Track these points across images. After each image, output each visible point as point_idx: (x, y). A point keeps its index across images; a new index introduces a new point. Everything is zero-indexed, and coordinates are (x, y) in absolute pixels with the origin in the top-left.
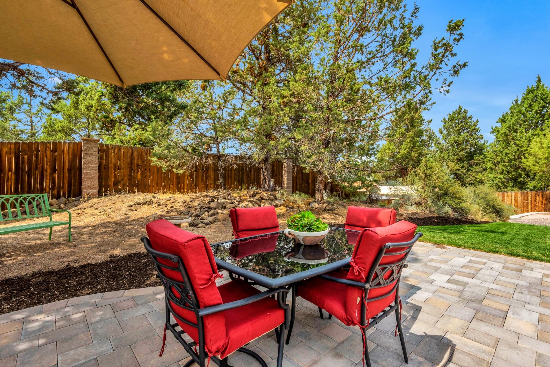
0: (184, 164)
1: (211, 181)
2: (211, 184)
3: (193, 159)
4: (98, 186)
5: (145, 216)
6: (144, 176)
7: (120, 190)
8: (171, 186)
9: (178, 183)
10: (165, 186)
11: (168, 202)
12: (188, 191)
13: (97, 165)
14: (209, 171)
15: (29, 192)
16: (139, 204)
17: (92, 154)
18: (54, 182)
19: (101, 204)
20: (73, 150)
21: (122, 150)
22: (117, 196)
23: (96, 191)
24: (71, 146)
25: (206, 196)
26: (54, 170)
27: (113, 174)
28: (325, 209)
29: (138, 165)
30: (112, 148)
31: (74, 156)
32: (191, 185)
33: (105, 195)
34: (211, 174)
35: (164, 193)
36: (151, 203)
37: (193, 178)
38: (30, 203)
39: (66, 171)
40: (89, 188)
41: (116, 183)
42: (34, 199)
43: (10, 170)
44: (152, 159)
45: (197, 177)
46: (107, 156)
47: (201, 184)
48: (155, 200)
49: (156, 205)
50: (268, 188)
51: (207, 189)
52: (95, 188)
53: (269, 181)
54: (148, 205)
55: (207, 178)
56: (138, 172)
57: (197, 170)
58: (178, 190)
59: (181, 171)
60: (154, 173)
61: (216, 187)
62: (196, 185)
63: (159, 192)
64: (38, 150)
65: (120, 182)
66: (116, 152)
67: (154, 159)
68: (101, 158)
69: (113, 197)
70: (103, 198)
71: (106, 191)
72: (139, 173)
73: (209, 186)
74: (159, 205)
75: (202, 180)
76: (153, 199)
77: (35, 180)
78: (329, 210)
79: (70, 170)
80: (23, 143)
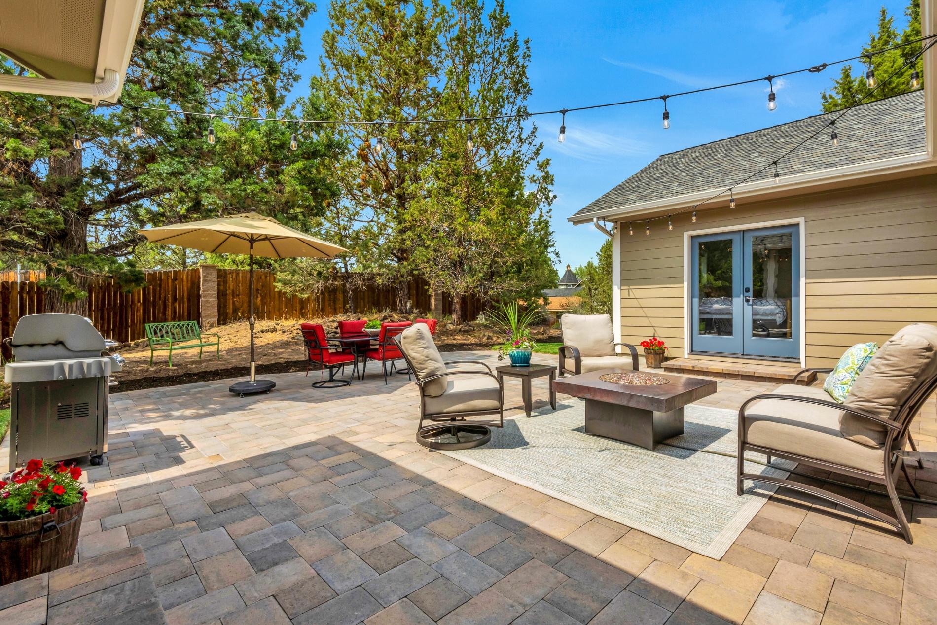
0: (308, 287)
1: (340, 305)
2: (340, 308)
3: (317, 282)
4: (217, 314)
5: (271, 342)
6: (264, 303)
7: (240, 318)
8: (294, 312)
9: (302, 309)
10: (287, 312)
11: (293, 329)
12: (313, 316)
13: (216, 292)
14: (338, 293)
15: (154, 321)
16: (263, 331)
17: (210, 281)
18: (175, 312)
19: (223, 333)
20: (191, 278)
21: (240, 275)
22: (238, 324)
23: (216, 319)
24: (190, 273)
25: (334, 321)
26: (175, 299)
27: (231, 301)
28: (460, 331)
29: (257, 290)
30: (230, 273)
31: (193, 283)
32: (317, 310)
33: (224, 324)
34: (340, 296)
35: (286, 319)
36: (274, 330)
37: (318, 302)
38: (161, 330)
39: (186, 300)
40: (208, 316)
41: (235, 311)
42: (163, 327)
43: (139, 301)
44: (276, 284)
45: (324, 300)
46: (225, 282)
47: (328, 309)
48: (278, 327)
49: (281, 332)
50: (404, 310)
51: (335, 313)
52: (214, 317)
53: (406, 303)
54: (272, 332)
55: (335, 302)
56: (258, 297)
57: (322, 293)
58: (302, 317)
59: (305, 296)
60: (274, 298)
61: (346, 311)
62: (322, 310)
63: (281, 319)
64: (161, 280)
65: (239, 309)
66: (234, 277)
67: (279, 285)
68: (219, 285)
69: (234, 325)
70: (224, 327)
71: (225, 320)
72: (259, 299)
73: (338, 310)
74: (284, 332)
75: (330, 303)
76: (276, 326)
77: (159, 310)
78: (464, 331)
79: (189, 299)
80: (149, 274)
